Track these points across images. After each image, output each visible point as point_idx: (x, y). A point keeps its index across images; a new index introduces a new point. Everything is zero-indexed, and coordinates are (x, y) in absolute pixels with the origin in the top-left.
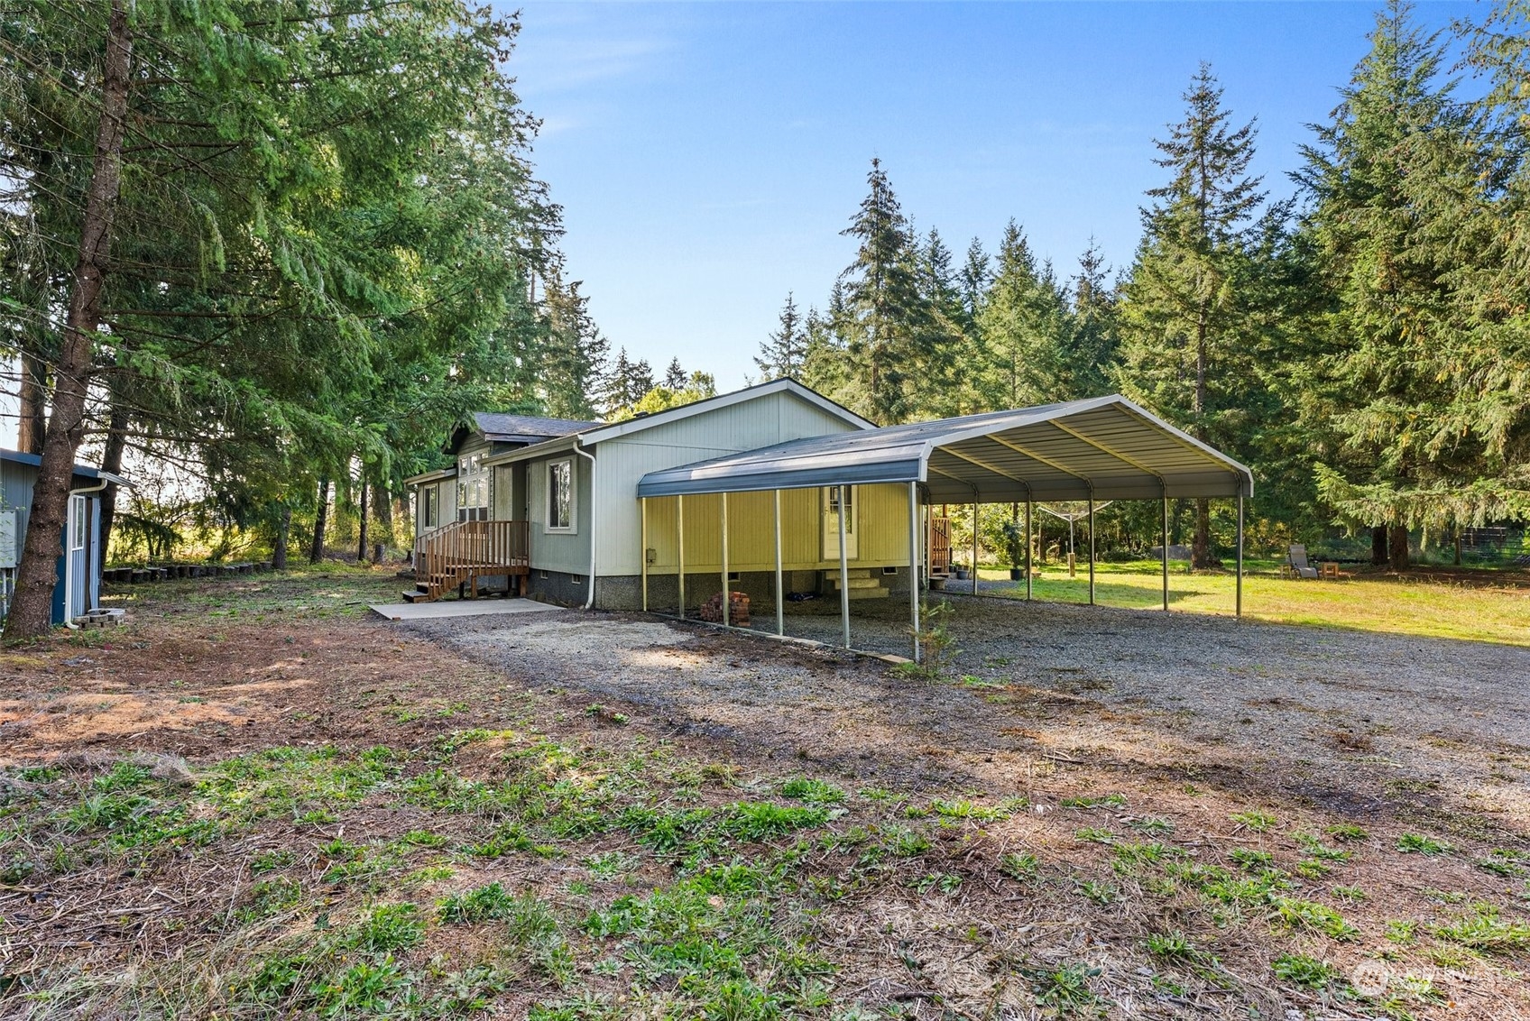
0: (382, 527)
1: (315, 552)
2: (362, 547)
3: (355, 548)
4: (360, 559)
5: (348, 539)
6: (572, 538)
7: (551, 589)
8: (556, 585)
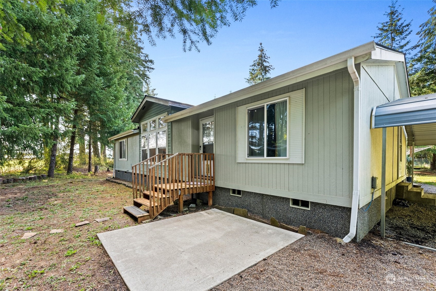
0: (98, 159)
1: (69, 169)
2: (90, 167)
3: (87, 167)
4: (89, 171)
5: (84, 164)
6: (291, 166)
7: (248, 206)
8: (256, 203)
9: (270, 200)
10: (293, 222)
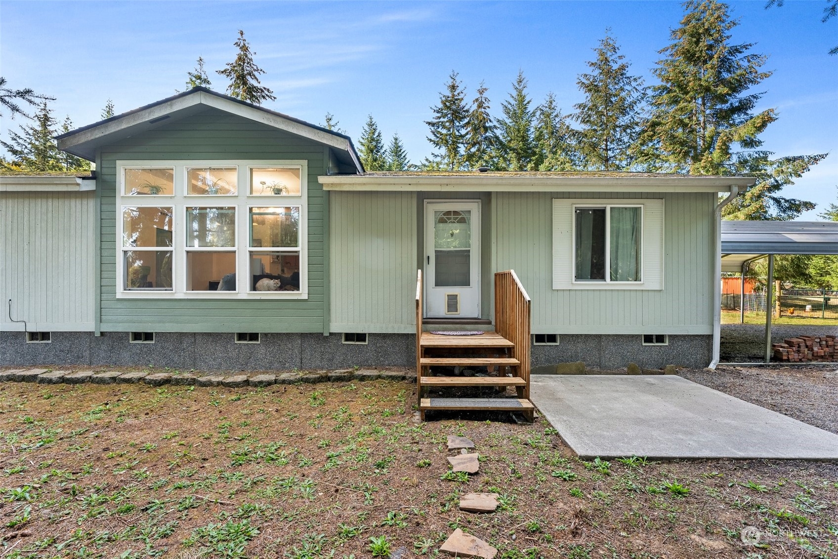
6: (645, 294)
7: (572, 357)
8: (588, 351)
9: (612, 341)
10: (646, 364)
